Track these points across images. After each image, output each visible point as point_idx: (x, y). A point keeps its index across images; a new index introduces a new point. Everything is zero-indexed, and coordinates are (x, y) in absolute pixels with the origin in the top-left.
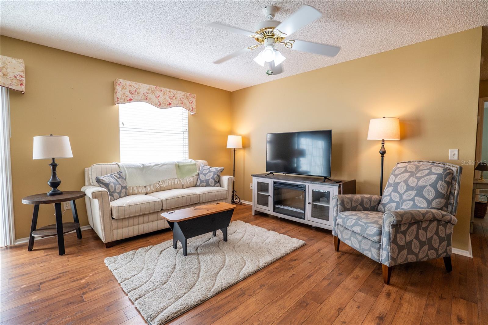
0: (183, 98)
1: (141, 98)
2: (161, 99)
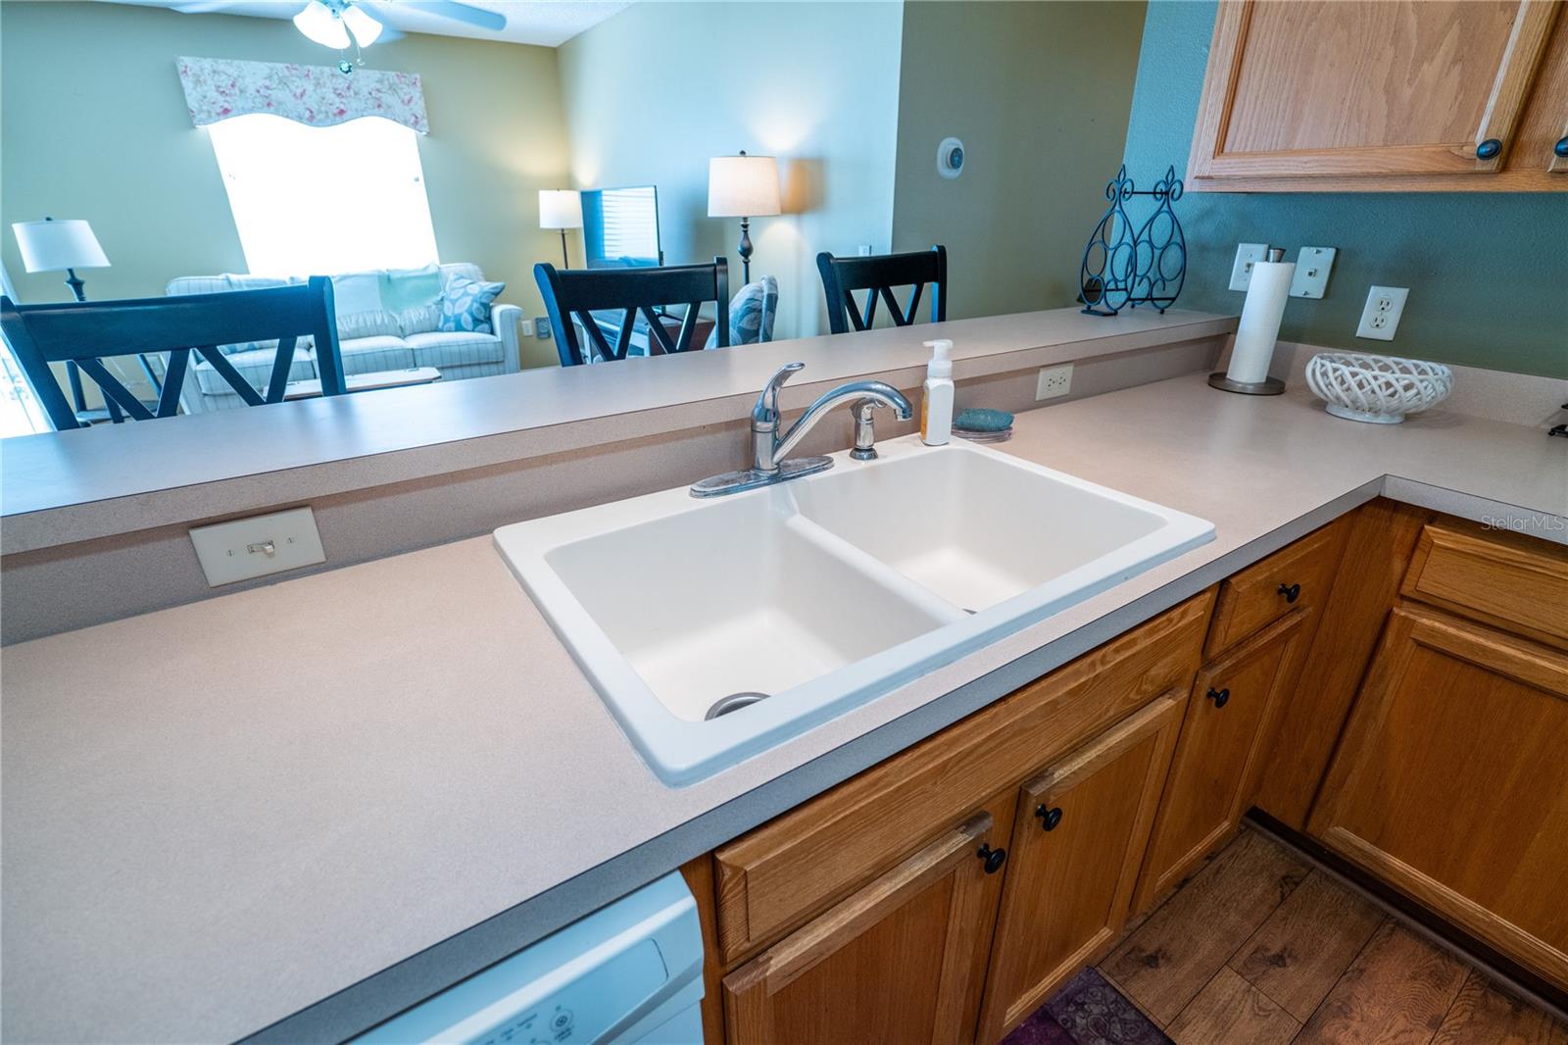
0: (379, 91)
1: (254, 102)
2: (311, 100)
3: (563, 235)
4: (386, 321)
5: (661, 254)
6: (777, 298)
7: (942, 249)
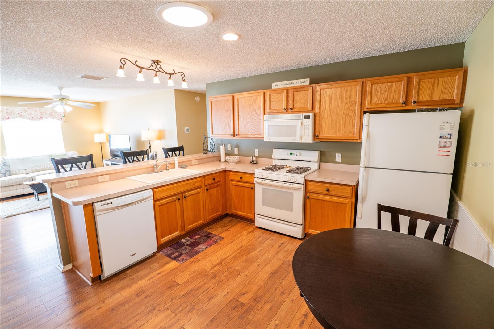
1: (17, 116)
2: (33, 115)
3: (101, 144)
4: (51, 166)
5: (131, 148)
6: (157, 155)
7: (183, 146)
